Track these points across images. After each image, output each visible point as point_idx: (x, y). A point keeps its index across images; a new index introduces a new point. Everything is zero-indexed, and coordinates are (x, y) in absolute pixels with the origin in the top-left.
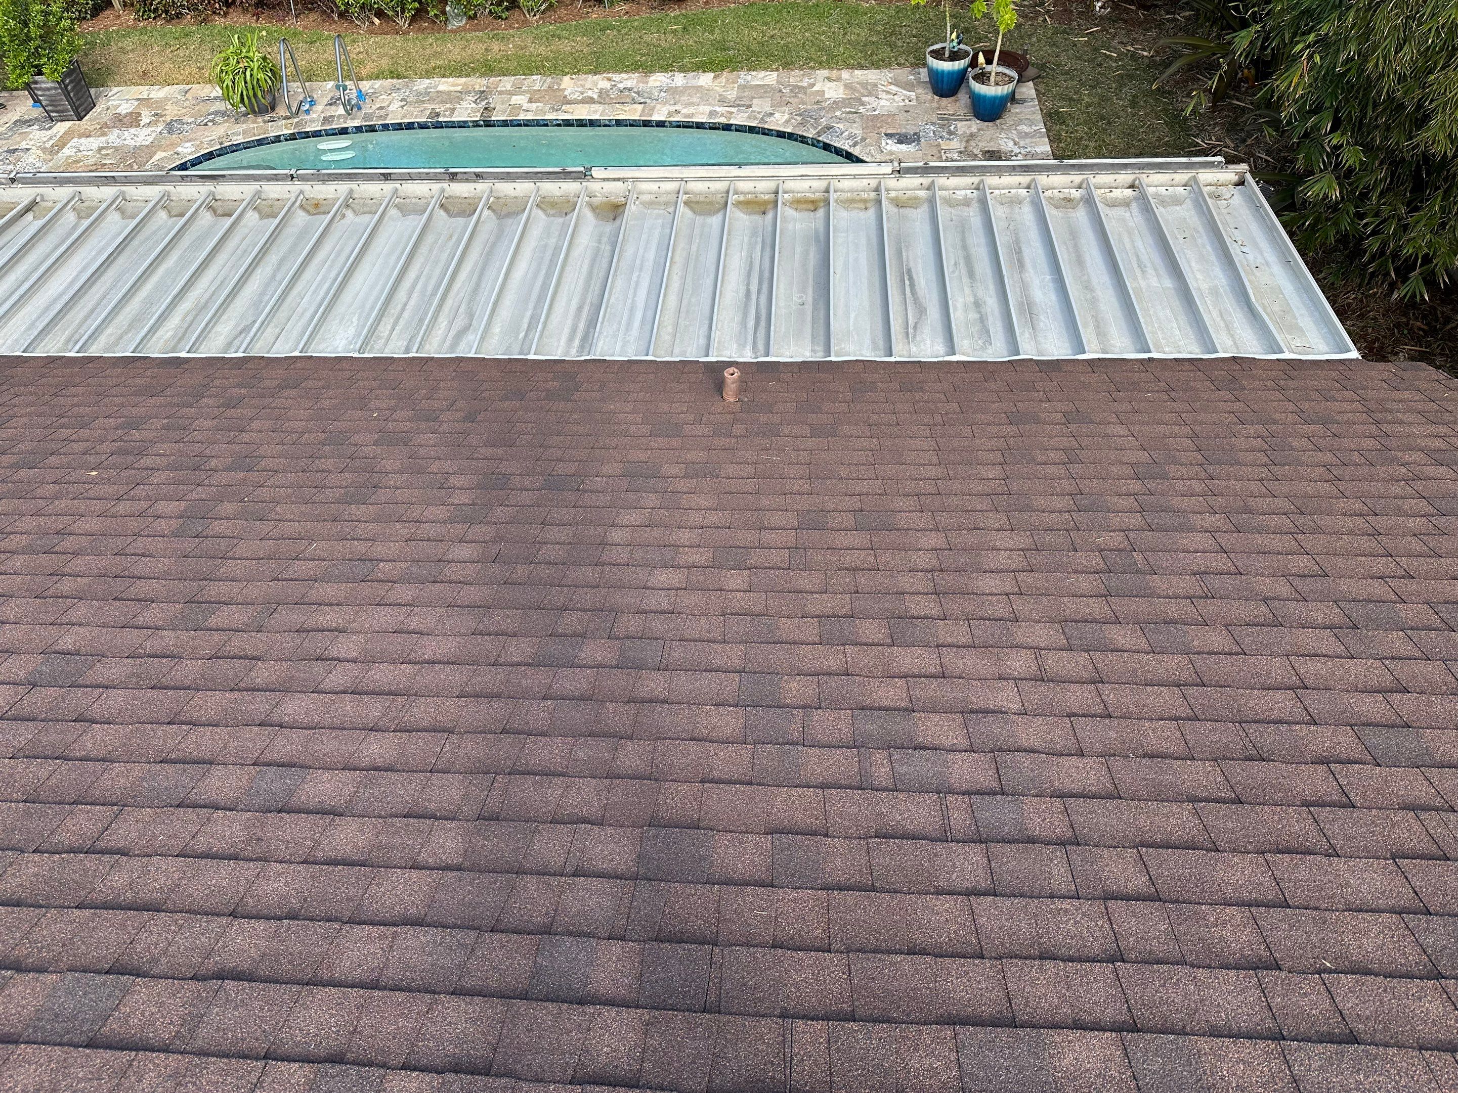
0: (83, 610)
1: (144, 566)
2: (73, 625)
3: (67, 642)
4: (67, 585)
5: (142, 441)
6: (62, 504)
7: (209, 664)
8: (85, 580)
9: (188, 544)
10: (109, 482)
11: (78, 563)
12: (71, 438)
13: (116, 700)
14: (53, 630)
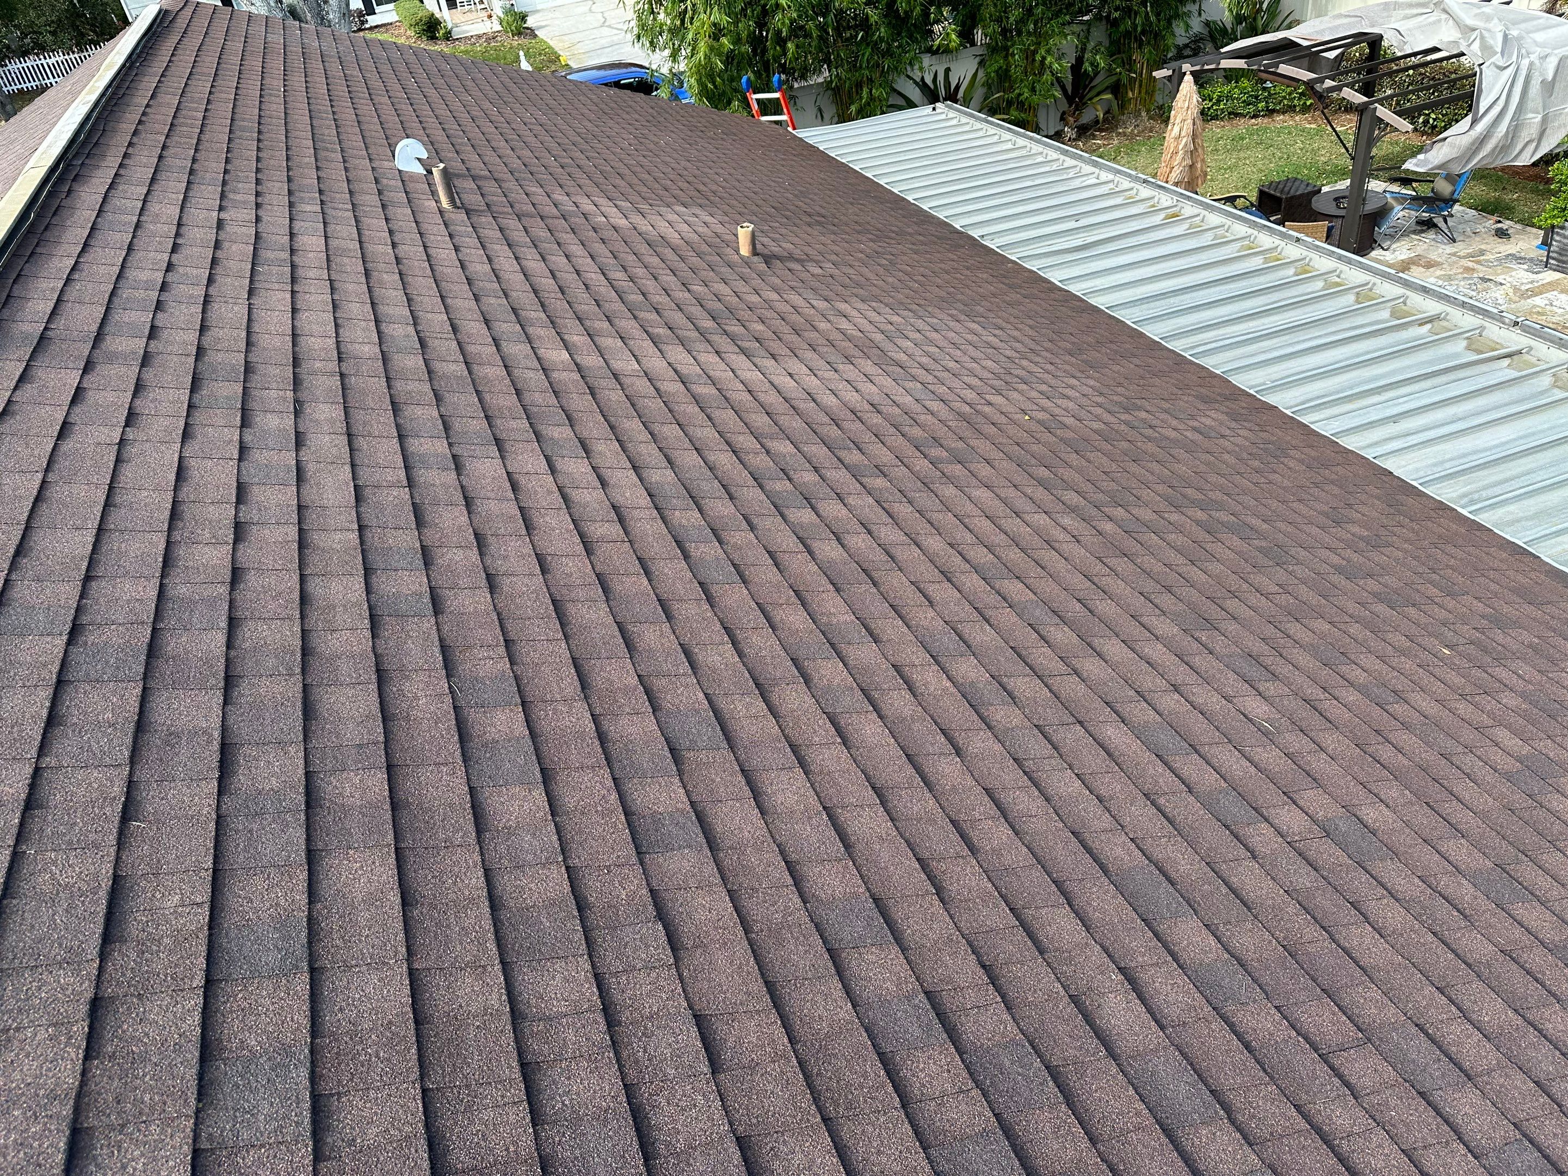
0: (1394, 793)
1: (1465, 789)
2: (1381, 801)
3: (1371, 814)
4: (1386, 753)
5: (1503, 646)
6: (1408, 665)
7: (1501, 957)
8: (1406, 762)
9: (1519, 800)
10: (1458, 670)
11: (1404, 738)
12: (1436, 600)
13: (1393, 916)
14: (1362, 792)
